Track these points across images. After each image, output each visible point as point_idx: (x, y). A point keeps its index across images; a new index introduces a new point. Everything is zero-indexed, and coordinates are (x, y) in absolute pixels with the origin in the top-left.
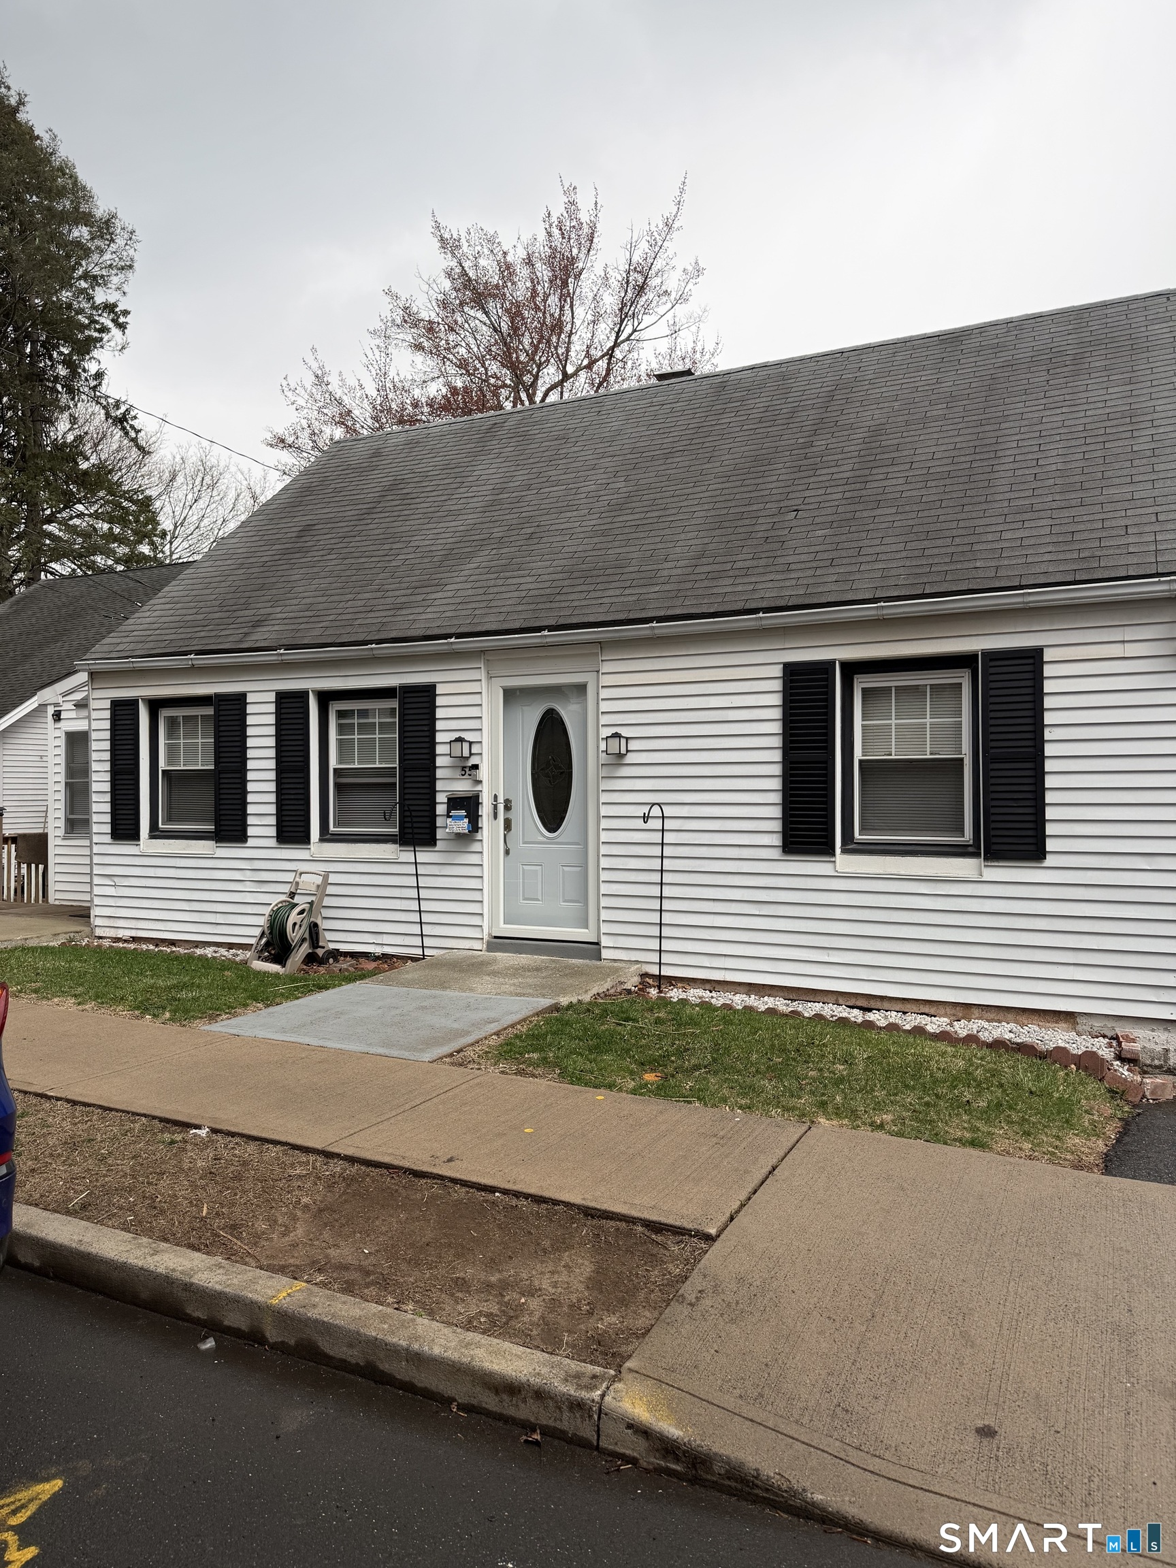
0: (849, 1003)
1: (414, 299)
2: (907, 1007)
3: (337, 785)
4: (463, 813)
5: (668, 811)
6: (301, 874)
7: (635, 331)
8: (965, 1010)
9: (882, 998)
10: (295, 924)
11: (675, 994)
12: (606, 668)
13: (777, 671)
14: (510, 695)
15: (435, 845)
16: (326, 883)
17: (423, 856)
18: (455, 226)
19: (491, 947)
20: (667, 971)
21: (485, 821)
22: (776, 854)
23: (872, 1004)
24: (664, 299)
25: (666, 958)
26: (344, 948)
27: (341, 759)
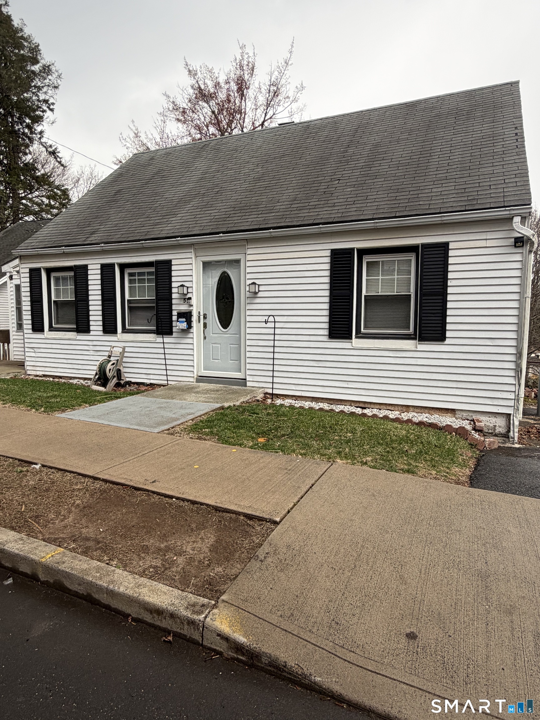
0: (356, 405)
1: (176, 97)
2: (382, 407)
3: (128, 307)
4: (184, 320)
5: (277, 319)
6: (113, 347)
7: (274, 114)
8: (407, 408)
9: (371, 403)
10: (110, 370)
11: (279, 402)
12: (249, 252)
13: (328, 253)
14: (206, 265)
15: (172, 334)
16: (124, 351)
17: (167, 339)
18: (195, 65)
19: (198, 381)
20: (275, 392)
21: (194, 324)
22: (326, 338)
23: (366, 406)
24: (287, 100)
25: (275, 386)
26: (133, 380)
27: (131, 295)
